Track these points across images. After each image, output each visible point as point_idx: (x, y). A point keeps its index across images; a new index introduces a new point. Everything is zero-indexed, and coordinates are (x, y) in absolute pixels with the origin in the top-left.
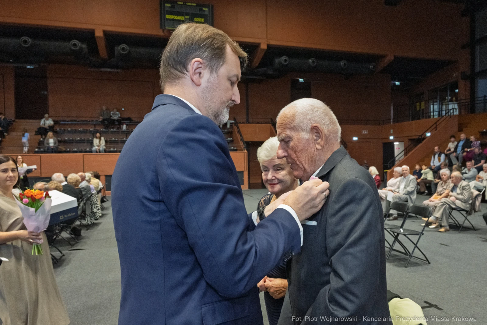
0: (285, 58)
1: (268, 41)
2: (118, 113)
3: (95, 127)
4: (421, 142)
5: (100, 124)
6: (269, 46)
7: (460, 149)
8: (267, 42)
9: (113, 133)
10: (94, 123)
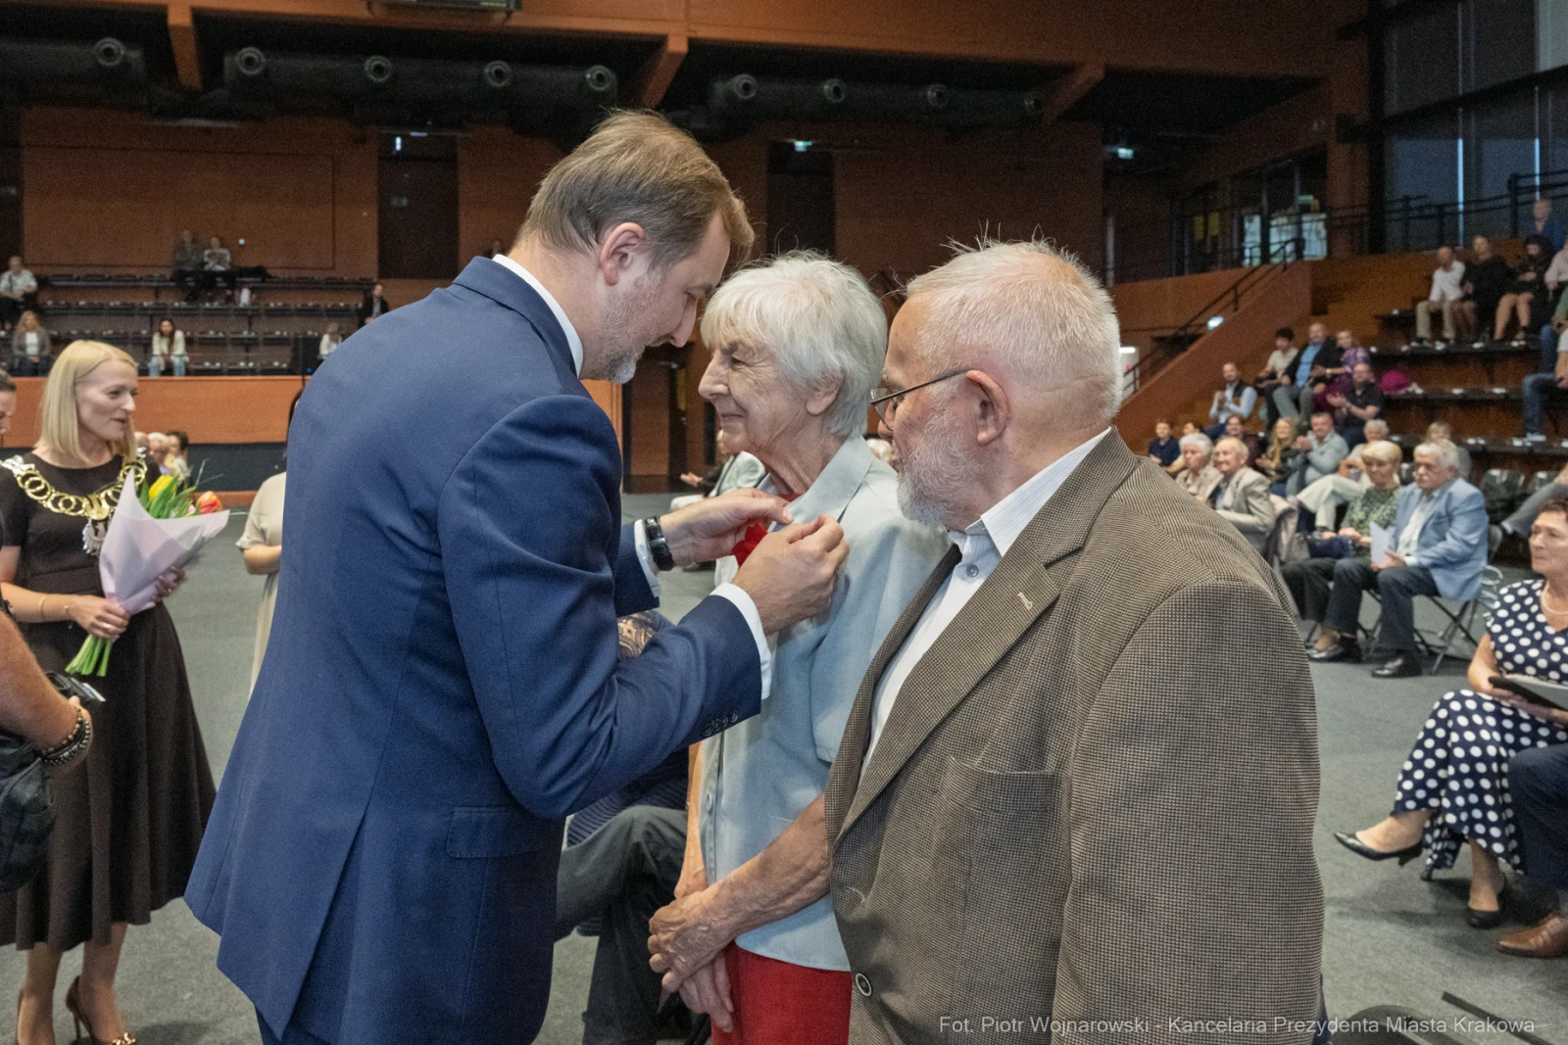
0: (744, 81)
1: (692, 27)
2: (225, 251)
3: (157, 296)
4: (1184, 349)
5: (172, 287)
6: (694, 44)
7: (1304, 371)
8: (689, 31)
9: (210, 313)
10: (155, 284)
